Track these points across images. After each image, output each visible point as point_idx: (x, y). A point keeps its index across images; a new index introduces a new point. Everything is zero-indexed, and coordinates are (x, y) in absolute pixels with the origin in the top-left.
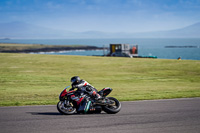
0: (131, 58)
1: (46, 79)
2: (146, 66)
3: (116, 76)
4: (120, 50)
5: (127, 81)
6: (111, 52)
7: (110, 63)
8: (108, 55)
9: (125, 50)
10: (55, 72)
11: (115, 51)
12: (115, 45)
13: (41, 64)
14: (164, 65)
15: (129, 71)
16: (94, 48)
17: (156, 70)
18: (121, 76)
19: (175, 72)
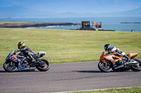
0: (97, 31)
1: (37, 46)
2: (107, 37)
3: (86, 44)
4: (89, 26)
5: (94, 47)
6: (83, 27)
7: (82, 34)
8: (81, 29)
9: (92, 25)
10: (43, 41)
11: (85, 26)
12: (85, 22)
13: (33, 35)
14: (120, 36)
15: (95, 40)
16: (70, 24)
17: (114, 39)
18: (89, 43)
19: (128, 41)
